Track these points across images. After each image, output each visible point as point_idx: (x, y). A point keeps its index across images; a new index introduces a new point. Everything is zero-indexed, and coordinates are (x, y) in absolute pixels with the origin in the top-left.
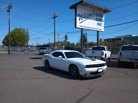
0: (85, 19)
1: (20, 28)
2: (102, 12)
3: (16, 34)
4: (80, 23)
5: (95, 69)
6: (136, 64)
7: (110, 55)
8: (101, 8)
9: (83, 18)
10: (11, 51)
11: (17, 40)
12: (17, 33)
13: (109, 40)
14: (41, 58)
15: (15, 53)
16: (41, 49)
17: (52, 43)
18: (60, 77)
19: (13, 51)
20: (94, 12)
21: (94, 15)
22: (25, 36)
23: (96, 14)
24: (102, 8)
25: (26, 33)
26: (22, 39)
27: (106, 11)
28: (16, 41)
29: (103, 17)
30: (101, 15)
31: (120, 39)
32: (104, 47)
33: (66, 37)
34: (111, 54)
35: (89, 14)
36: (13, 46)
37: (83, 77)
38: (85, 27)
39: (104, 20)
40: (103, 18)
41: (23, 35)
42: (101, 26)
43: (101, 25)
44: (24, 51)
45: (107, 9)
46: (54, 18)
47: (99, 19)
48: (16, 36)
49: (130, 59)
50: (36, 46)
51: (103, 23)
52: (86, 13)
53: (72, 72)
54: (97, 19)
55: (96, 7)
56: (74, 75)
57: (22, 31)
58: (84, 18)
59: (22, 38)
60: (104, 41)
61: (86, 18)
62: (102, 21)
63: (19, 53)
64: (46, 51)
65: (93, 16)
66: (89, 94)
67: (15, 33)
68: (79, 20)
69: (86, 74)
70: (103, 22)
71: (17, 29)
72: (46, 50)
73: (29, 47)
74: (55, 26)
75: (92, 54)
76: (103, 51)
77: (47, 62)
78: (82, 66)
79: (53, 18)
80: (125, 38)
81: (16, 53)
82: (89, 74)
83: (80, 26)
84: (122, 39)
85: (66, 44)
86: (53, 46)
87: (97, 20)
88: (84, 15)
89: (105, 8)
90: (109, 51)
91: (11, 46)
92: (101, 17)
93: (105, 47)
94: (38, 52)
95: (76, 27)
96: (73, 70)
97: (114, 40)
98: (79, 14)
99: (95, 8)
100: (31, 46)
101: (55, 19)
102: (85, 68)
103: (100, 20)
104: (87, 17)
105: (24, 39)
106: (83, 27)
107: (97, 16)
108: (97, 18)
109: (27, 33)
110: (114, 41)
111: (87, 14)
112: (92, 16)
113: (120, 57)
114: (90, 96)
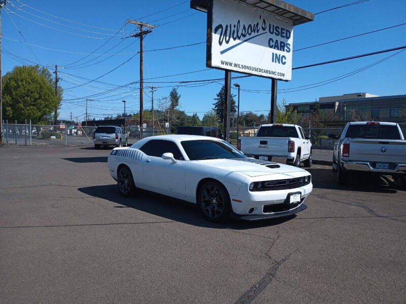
0: (237, 41)
1: (33, 65)
2: (286, 21)
3: (20, 83)
4: (222, 52)
5: (279, 195)
6: (385, 178)
7: (309, 152)
8: (284, 10)
9: (232, 39)
10: (6, 136)
11: (25, 102)
12: (22, 81)
13: (299, 109)
14: (104, 160)
15: (18, 143)
16: (99, 131)
17: (130, 116)
18: (170, 220)
19: (10, 136)
20: (264, 21)
21: (264, 29)
22: (50, 90)
23: (270, 25)
24: (287, 9)
25: (51, 81)
26: (39, 101)
27: (299, 19)
28: (21, 105)
29: (288, 38)
30: (282, 29)
31: (332, 105)
32: (294, 128)
33: (175, 97)
34: (311, 148)
35: (250, 26)
36: (11, 120)
37: (243, 218)
38: (236, 65)
39: (291, 47)
40: (290, 41)
41: (41, 87)
42: (284, 63)
43: (284, 60)
44: (46, 136)
45: (303, 11)
46: (140, 36)
47: (277, 41)
48: (22, 90)
49: (374, 164)
50: (83, 123)
51: (289, 56)
52: (239, 22)
53: (208, 203)
54: (271, 43)
55: (271, 5)
56: (213, 214)
57: (37, 75)
58: (235, 39)
59: (40, 98)
60: (284, 111)
61: (239, 38)
62: (286, 48)
63: (31, 142)
64: (117, 138)
65: (261, 31)
66: (272, 274)
67: (16, 82)
68: (220, 43)
69: (252, 210)
70: (289, 52)
71: (24, 68)
72: (114, 135)
73: (62, 126)
74: (141, 61)
75: (260, 147)
76: (292, 139)
77: (124, 172)
78: (241, 185)
79: (136, 36)
80: (345, 102)
81: (21, 142)
82: (260, 211)
83: (222, 63)
84: (337, 104)
85: (174, 117)
86: (134, 122)
87: (271, 47)
88: (233, 29)
89: (296, 8)
90: (307, 138)
91: (5, 122)
92: (284, 37)
93: (297, 127)
94: (89, 141)
95: (209, 65)
96: (211, 196)
97: (313, 107)
98: (220, 26)
99: (268, 9)
100: (69, 123)
101: (141, 40)
102: (251, 190)
103: (282, 46)
104: (244, 36)
105: (46, 100)
106: (231, 64)
107: (272, 33)
108: (271, 39)
109: (54, 80)
110: (315, 110)
111: (244, 28)
112: (256, 34)
113: (345, 158)
114: (274, 282)
